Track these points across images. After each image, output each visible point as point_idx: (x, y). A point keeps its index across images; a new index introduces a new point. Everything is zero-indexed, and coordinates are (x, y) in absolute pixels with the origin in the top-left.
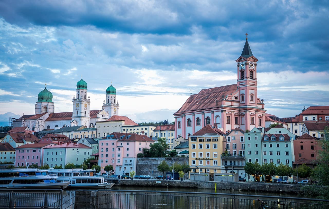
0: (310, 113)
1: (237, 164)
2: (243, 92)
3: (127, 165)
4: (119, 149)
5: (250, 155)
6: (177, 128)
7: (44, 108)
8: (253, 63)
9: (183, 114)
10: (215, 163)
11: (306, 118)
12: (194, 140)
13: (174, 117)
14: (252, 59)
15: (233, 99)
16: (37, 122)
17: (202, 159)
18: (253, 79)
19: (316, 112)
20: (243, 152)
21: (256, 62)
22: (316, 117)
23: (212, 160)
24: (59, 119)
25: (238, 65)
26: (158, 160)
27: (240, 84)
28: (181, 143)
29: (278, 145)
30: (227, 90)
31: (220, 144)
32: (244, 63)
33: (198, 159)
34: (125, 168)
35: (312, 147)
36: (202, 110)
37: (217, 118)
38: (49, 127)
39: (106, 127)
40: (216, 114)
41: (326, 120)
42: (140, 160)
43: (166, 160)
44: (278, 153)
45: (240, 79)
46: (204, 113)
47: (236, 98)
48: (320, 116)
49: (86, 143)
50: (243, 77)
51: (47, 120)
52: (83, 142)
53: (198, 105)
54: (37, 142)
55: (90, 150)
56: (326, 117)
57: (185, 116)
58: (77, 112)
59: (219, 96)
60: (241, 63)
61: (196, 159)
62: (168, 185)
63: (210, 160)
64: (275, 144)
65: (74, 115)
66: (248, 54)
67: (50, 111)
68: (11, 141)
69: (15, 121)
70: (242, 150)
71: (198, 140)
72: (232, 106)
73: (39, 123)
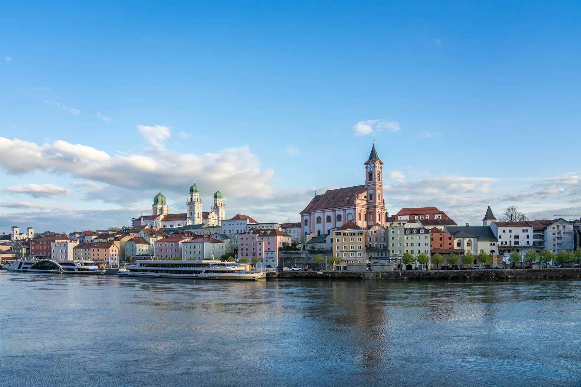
0: (404, 214)
1: (380, 256)
2: (371, 192)
3: (269, 258)
4: (260, 243)
5: (393, 247)
6: (304, 225)
7: (160, 209)
8: (380, 166)
9: (312, 212)
10: (360, 254)
11: (401, 218)
12: (338, 234)
13: (301, 215)
14: (379, 162)
15: (363, 198)
16: (155, 222)
17: (346, 252)
18: (379, 180)
19: (408, 213)
20: (383, 244)
21: (382, 166)
22: (408, 216)
23: (356, 252)
24: (173, 219)
25: (367, 168)
26: (301, 253)
27: (368, 184)
28: (313, 238)
29: (419, 238)
30: (355, 190)
31: (363, 238)
32: (372, 165)
33: (343, 252)
34: (267, 261)
35: (441, 239)
36: (334, 208)
37: (349, 215)
38: (164, 226)
39: (239, 224)
40: (348, 212)
41: (415, 219)
42: (281, 253)
43: (309, 253)
44: (419, 244)
45: (368, 180)
46: (335, 211)
47: (365, 197)
48: (411, 216)
49: (219, 238)
50: (371, 178)
51: (163, 220)
52: (216, 237)
53: (327, 204)
54: (167, 237)
55: (224, 245)
56: (416, 216)
57: (314, 213)
58: (191, 213)
59: (347, 196)
60: (369, 166)
61: (340, 252)
62: (330, 275)
63: (354, 253)
64: (416, 237)
65: (188, 216)
66: (376, 158)
67: (165, 213)
68: (145, 236)
69: (135, 221)
70: (382, 242)
71: (342, 234)
72: (362, 205)
73: (156, 223)
